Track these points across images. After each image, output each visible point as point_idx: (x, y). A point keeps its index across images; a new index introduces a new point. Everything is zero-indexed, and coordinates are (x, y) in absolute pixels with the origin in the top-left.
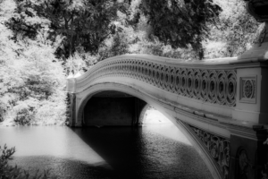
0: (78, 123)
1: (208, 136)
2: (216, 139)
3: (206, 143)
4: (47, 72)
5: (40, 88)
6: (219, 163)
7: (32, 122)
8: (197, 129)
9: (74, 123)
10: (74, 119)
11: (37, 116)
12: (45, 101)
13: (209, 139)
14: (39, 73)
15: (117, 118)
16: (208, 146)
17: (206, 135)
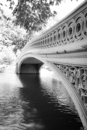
0: (19, 72)
1: (67, 68)
2: (73, 69)
3: (65, 73)
4: (10, 56)
5: (7, 61)
6: (76, 86)
7: (4, 72)
8: (59, 65)
9: (17, 72)
10: (17, 71)
11: (6, 70)
12: (9, 65)
13: (68, 70)
14: (6, 56)
15: (32, 71)
16: (67, 75)
17: (65, 68)
